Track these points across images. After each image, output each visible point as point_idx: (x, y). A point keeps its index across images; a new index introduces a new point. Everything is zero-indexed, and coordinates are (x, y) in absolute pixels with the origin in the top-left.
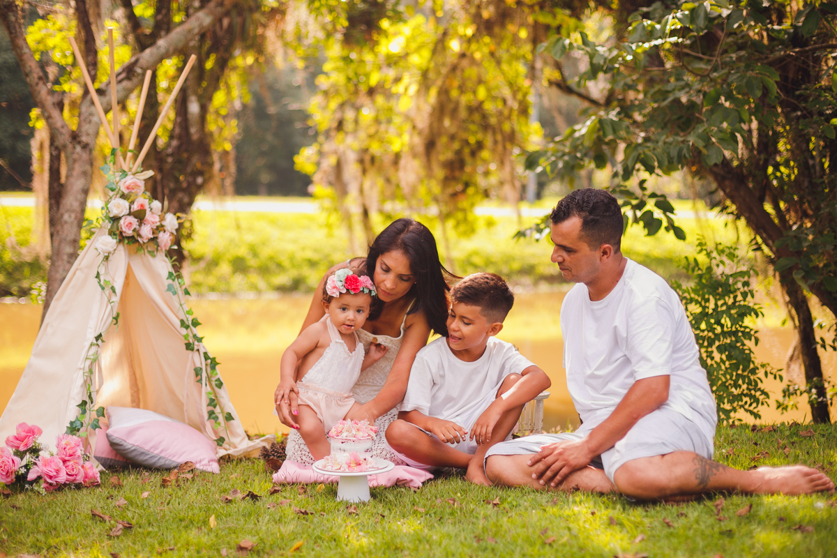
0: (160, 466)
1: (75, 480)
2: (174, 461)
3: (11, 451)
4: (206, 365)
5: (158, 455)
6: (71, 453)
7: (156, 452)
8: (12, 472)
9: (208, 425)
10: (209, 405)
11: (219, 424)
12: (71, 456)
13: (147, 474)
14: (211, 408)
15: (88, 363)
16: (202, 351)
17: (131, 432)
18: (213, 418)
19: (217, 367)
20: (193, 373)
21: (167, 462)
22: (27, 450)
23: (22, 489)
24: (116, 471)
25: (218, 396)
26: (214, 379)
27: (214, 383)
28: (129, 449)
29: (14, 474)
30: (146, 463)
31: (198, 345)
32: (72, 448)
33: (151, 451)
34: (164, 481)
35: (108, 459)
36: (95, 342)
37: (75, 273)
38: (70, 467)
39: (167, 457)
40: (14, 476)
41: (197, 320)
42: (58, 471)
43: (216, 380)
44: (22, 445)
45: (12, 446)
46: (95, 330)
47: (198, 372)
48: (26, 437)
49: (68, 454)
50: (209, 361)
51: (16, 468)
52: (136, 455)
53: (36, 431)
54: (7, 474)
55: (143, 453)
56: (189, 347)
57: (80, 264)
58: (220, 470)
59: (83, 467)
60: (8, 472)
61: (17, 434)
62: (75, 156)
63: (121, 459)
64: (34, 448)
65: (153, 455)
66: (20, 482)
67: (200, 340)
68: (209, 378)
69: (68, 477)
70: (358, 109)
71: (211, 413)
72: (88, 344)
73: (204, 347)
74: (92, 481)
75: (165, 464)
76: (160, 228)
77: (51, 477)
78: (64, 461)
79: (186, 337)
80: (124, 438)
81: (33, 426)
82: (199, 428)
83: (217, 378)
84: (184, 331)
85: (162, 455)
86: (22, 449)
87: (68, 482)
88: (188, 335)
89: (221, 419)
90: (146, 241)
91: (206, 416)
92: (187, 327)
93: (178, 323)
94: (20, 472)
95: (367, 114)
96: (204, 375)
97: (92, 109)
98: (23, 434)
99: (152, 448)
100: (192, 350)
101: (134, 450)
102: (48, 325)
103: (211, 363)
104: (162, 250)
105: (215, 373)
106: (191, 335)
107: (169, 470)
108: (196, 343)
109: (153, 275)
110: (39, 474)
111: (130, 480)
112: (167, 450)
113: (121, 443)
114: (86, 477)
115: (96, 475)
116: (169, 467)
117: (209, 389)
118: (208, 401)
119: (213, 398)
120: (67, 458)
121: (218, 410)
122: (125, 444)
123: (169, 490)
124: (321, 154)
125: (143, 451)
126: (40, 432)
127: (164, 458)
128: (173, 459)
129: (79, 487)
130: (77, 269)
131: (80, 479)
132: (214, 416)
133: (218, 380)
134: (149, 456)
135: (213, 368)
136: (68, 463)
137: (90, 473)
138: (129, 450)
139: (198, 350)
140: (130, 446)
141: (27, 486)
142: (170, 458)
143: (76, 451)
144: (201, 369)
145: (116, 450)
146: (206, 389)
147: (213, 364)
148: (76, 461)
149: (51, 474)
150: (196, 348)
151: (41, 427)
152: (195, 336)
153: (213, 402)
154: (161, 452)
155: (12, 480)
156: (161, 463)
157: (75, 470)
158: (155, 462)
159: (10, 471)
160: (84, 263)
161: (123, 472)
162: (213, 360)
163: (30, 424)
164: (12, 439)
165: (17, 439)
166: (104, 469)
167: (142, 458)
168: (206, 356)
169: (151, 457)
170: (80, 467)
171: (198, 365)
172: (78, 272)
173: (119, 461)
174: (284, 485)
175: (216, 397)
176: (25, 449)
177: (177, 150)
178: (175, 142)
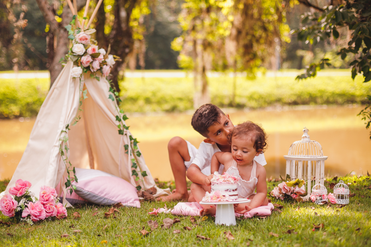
0: (104, 204)
1: (52, 215)
2: (113, 201)
3: (13, 197)
4: (131, 143)
5: (103, 197)
6: (47, 199)
7: (102, 195)
8: (12, 210)
9: (132, 179)
10: (132, 167)
11: (139, 178)
12: (47, 201)
13: (96, 209)
14: (134, 169)
15: (61, 142)
16: (128, 135)
17: (87, 184)
18: (135, 175)
19: (138, 144)
20: (123, 148)
21: (109, 201)
22: (22, 196)
23: (18, 221)
24: (79, 207)
25: (138, 161)
26: (135, 151)
27: (136, 154)
28: (86, 193)
29: (13, 211)
30: (96, 202)
31: (126, 132)
32: (48, 196)
33: (99, 194)
34: (106, 214)
35: (74, 199)
36: (65, 130)
37: (53, 91)
38: (48, 208)
39: (109, 198)
40: (14, 212)
41: (126, 116)
42: (40, 212)
43: (137, 152)
44: (19, 193)
45: (13, 194)
46: (64, 123)
47: (126, 147)
48: (21, 188)
49: (45, 200)
50: (133, 141)
51: (15, 207)
52: (90, 197)
53: (27, 184)
54: (9, 211)
55: (94, 196)
56: (121, 132)
57: (56, 85)
58: (141, 206)
59: (56, 206)
60: (10, 210)
61: (16, 186)
62: (61, 35)
63: (82, 200)
64: (26, 195)
65: (100, 197)
66: (17, 217)
67: (127, 128)
68: (133, 151)
69: (48, 214)
70: (202, 21)
71: (134, 172)
72: (60, 131)
73: (130, 133)
74: (61, 215)
75: (107, 203)
76: (104, 63)
77: (36, 216)
78: (44, 204)
79: (119, 126)
80: (83, 187)
81: (25, 181)
82: (128, 180)
83: (137, 150)
84: (117, 123)
85: (106, 197)
86: (18, 195)
87: (47, 217)
88: (120, 125)
89: (140, 174)
90: (95, 71)
91: (131, 173)
92: (120, 120)
93: (114, 119)
94: (17, 210)
95: (207, 22)
96: (130, 149)
97: (69, 10)
98: (19, 186)
99: (99, 193)
100: (122, 134)
101: (89, 194)
102: (38, 121)
103: (134, 142)
104: (104, 76)
105: (136, 147)
106: (122, 125)
107: (109, 206)
108: (125, 130)
109: (99, 91)
110: (29, 214)
111: (86, 214)
112: (108, 194)
113: (81, 190)
114: (58, 213)
115: (64, 212)
116: (110, 204)
117: (133, 157)
118: (132, 164)
119: (136, 163)
120: (45, 202)
121: (138, 170)
122: (83, 191)
123: (109, 220)
124: (185, 41)
125: (94, 194)
126: (30, 185)
127: (107, 199)
128: (113, 199)
129: (53, 219)
130: (55, 88)
131: (55, 214)
132: (135, 173)
133: (138, 152)
134: (98, 198)
135: (135, 145)
136: (46, 206)
137: (61, 210)
138: (86, 195)
139: (126, 134)
140: (86, 192)
141: (22, 219)
142: (111, 199)
143: (50, 197)
144: (128, 146)
145: (78, 194)
146: (131, 157)
147: (135, 142)
148: (51, 203)
149: (36, 215)
150: (125, 133)
151: (30, 182)
152: (124, 126)
153: (134, 165)
154: (105, 195)
155: (13, 215)
156: (106, 201)
157: (51, 209)
158: (102, 201)
159: (11, 209)
160: (59, 84)
161: (83, 207)
162: (135, 140)
163: (24, 180)
164: (12, 189)
165: (16, 189)
166: (72, 206)
167: (93, 199)
168: (131, 138)
169: (99, 198)
170: (54, 207)
171: (126, 143)
172: (55, 90)
173: (80, 201)
174: (181, 216)
175: (137, 161)
176: (20, 195)
177: (116, 36)
178: (114, 32)
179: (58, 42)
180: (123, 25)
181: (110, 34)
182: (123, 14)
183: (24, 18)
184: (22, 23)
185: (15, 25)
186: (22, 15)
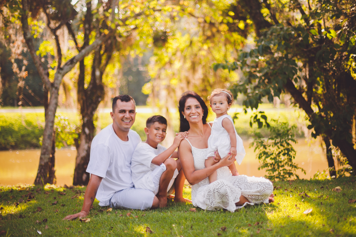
62: (53, 91)
177: (92, 89)
178: (91, 86)
179: (51, 96)
180: (98, 81)
181: (88, 87)
182: (98, 73)
183: (25, 70)
184: (24, 74)
185: (19, 76)
186: (24, 68)
